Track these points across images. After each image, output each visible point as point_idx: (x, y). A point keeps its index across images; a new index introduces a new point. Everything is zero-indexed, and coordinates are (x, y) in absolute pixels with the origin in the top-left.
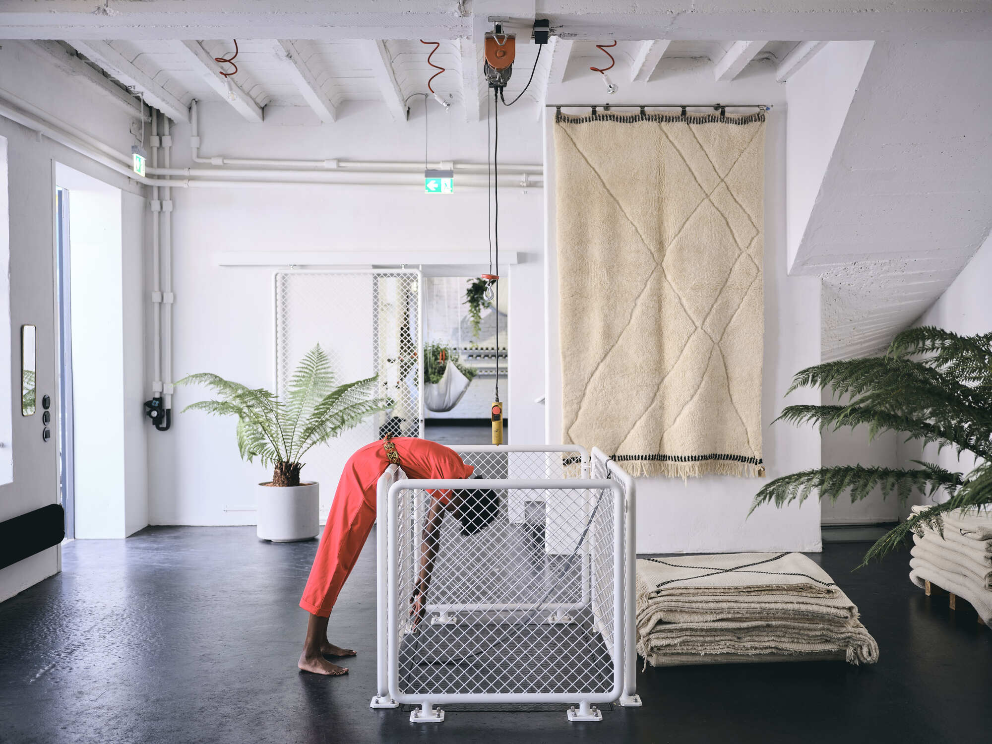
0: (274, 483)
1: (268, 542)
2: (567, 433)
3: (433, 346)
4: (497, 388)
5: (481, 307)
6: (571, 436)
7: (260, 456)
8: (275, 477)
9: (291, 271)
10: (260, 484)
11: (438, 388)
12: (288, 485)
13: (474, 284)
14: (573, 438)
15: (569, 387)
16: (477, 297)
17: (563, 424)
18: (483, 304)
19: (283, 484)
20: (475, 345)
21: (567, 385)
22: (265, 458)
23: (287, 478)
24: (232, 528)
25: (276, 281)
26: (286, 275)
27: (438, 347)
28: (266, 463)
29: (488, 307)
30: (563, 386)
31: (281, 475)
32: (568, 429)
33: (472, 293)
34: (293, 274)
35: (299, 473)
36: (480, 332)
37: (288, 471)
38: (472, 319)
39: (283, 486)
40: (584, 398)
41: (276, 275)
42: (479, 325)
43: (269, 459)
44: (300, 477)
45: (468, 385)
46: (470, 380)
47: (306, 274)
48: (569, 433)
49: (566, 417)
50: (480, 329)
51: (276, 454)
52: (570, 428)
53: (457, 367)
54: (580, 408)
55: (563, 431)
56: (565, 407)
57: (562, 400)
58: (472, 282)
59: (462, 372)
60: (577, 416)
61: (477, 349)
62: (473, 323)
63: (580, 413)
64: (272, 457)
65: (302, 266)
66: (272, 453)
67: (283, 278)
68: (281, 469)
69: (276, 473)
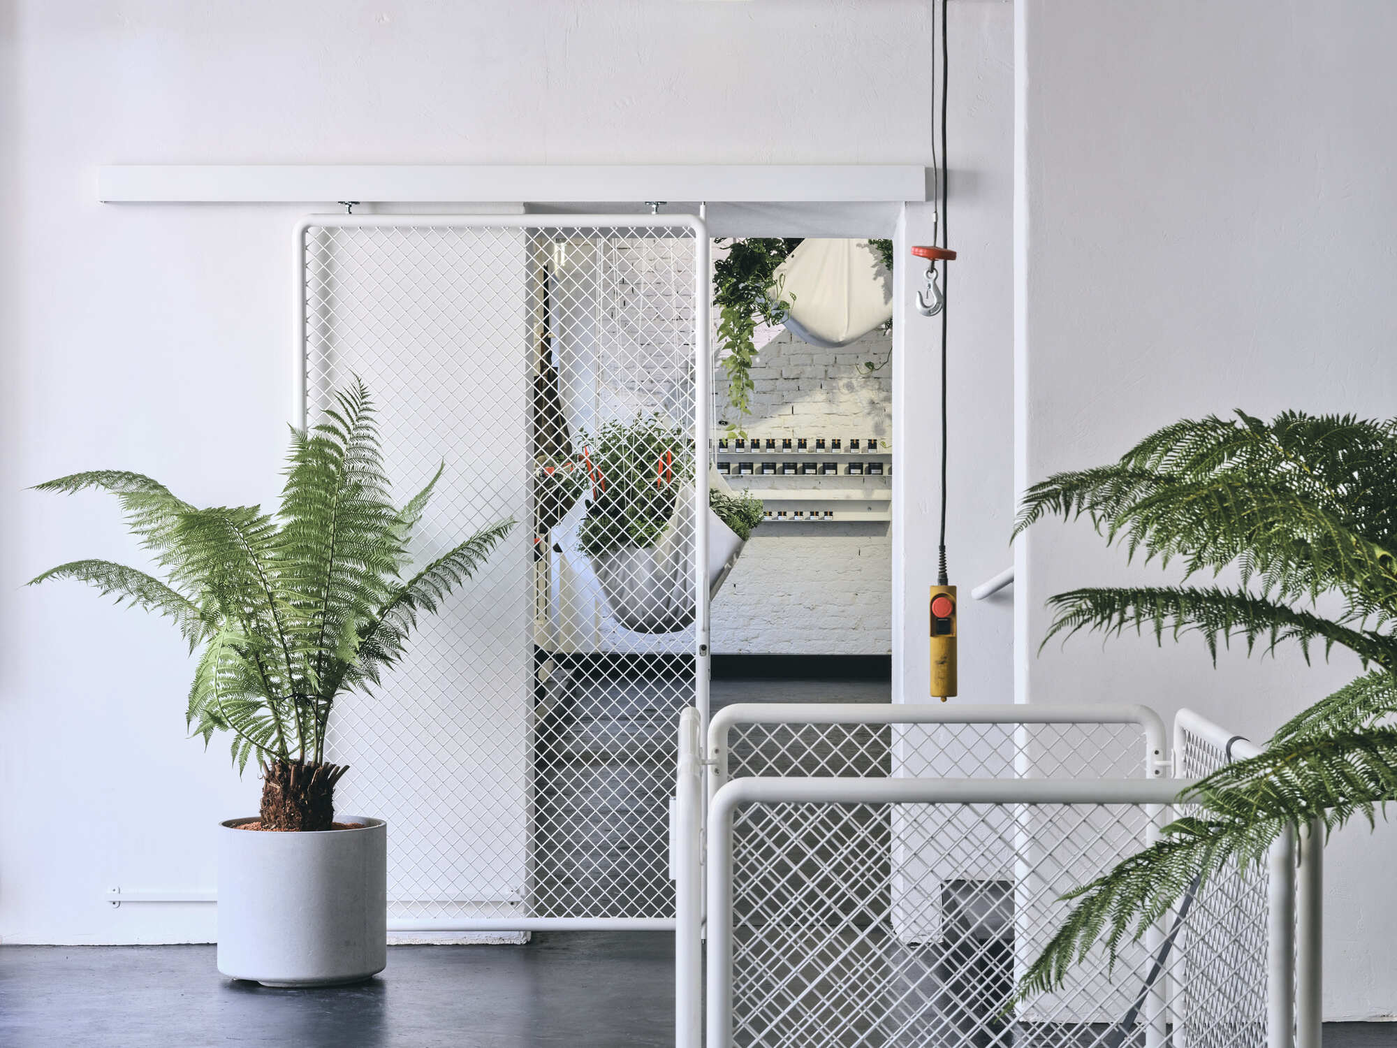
0: (264, 822)
1: (247, 986)
4: (943, 548)
5: (757, 317)
7: (232, 733)
8: (266, 803)
9: (342, 220)
10: (227, 824)
12: (304, 827)
13: (736, 248)
16: (746, 288)
18: (764, 309)
19: (290, 824)
20: (736, 432)
22: (244, 740)
23: (301, 808)
24: (135, 952)
25: (304, 248)
26: (331, 230)
28: (245, 757)
29: (778, 317)
31: (285, 798)
33: (731, 275)
34: (348, 229)
35: (331, 792)
36: (750, 393)
37: (304, 788)
38: (729, 353)
39: (290, 829)
41: (305, 230)
42: (748, 371)
43: (254, 747)
44: (335, 804)
45: (737, 552)
46: (744, 538)
47: (386, 229)
50: (750, 385)
51: (275, 735)
58: (729, 242)
59: (719, 511)
61: (740, 444)
62: (731, 366)
64: (264, 742)
65: (376, 207)
66: (266, 734)
67: (324, 239)
68: (285, 782)
69: (268, 792)
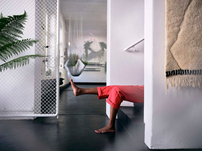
2: (170, 50)
3: (74, 55)
6: (172, 52)
11: (75, 68)
14: (174, 54)
15: (171, 12)
17: (166, 43)
21: (169, 11)
27: (75, 55)
30: (166, 12)
32: (170, 46)
33: (85, 45)
40: (182, 22)
46: (86, 66)
48: (171, 50)
49: (169, 36)
52: (171, 46)
53: (81, 61)
54: (179, 30)
55: (166, 49)
56: (168, 29)
57: (166, 23)
58: (86, 42)
59: (83, 62)
60: (177, 37)
62: (86, 55)
63: (180, 34)
